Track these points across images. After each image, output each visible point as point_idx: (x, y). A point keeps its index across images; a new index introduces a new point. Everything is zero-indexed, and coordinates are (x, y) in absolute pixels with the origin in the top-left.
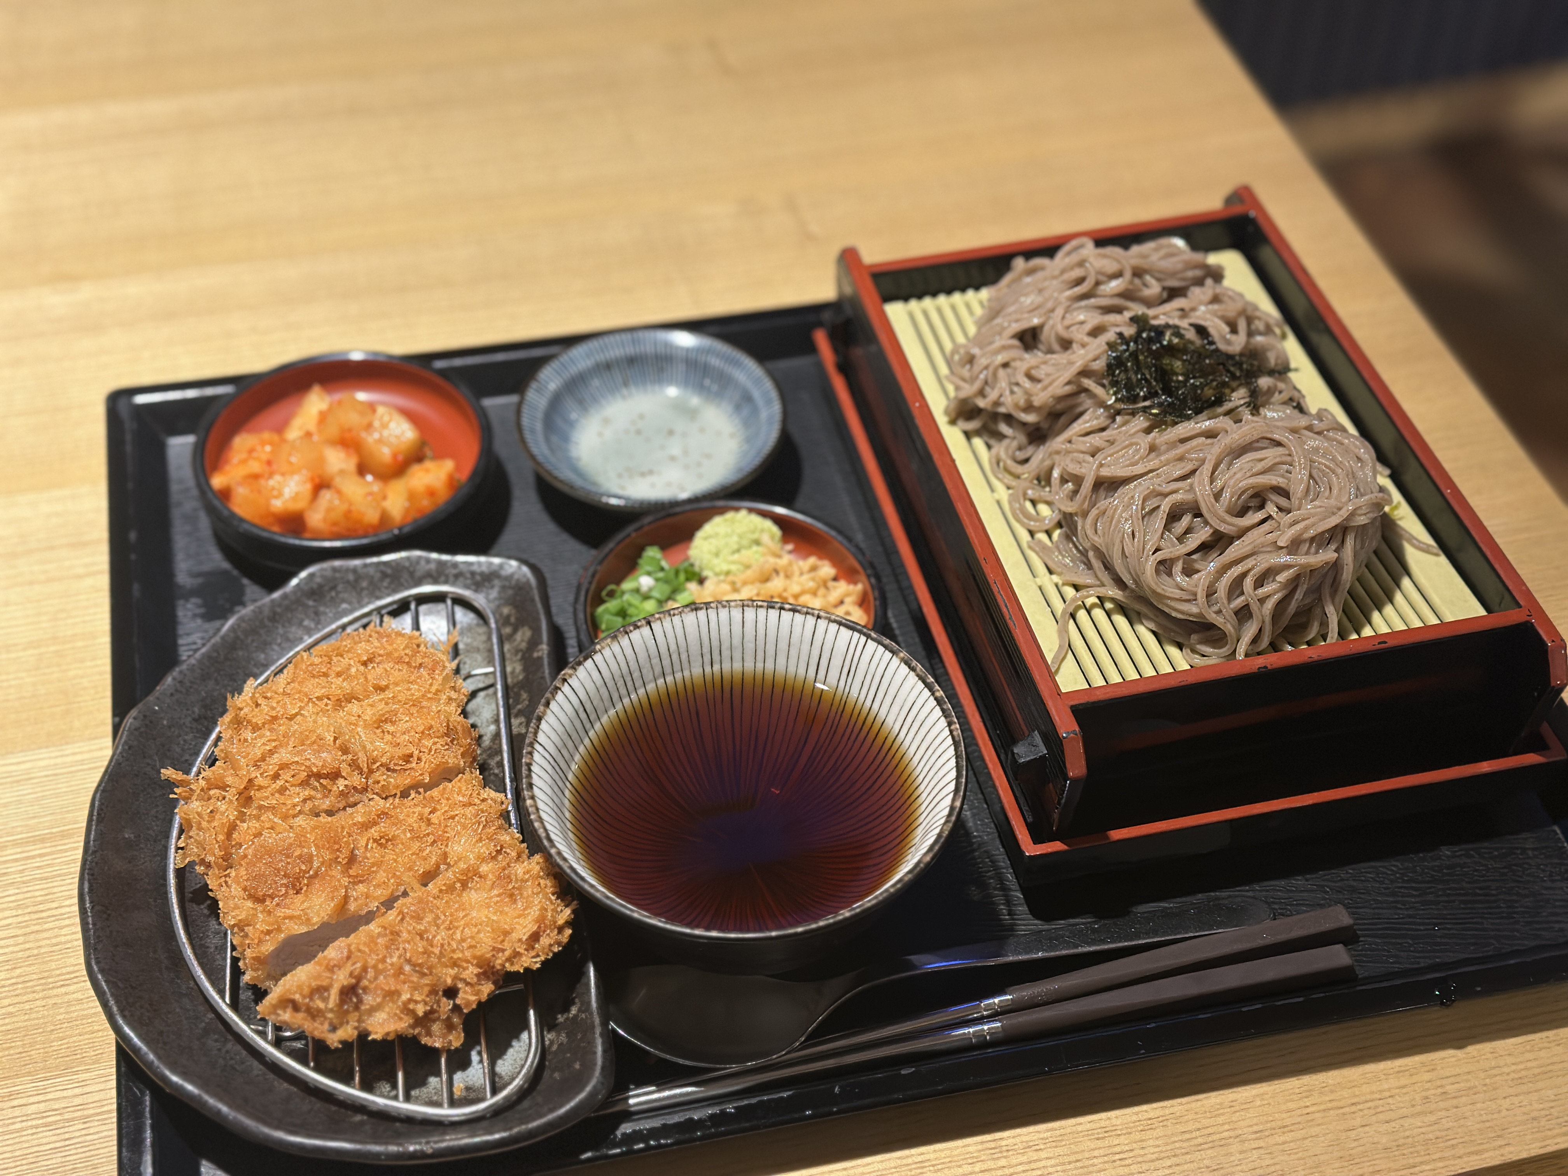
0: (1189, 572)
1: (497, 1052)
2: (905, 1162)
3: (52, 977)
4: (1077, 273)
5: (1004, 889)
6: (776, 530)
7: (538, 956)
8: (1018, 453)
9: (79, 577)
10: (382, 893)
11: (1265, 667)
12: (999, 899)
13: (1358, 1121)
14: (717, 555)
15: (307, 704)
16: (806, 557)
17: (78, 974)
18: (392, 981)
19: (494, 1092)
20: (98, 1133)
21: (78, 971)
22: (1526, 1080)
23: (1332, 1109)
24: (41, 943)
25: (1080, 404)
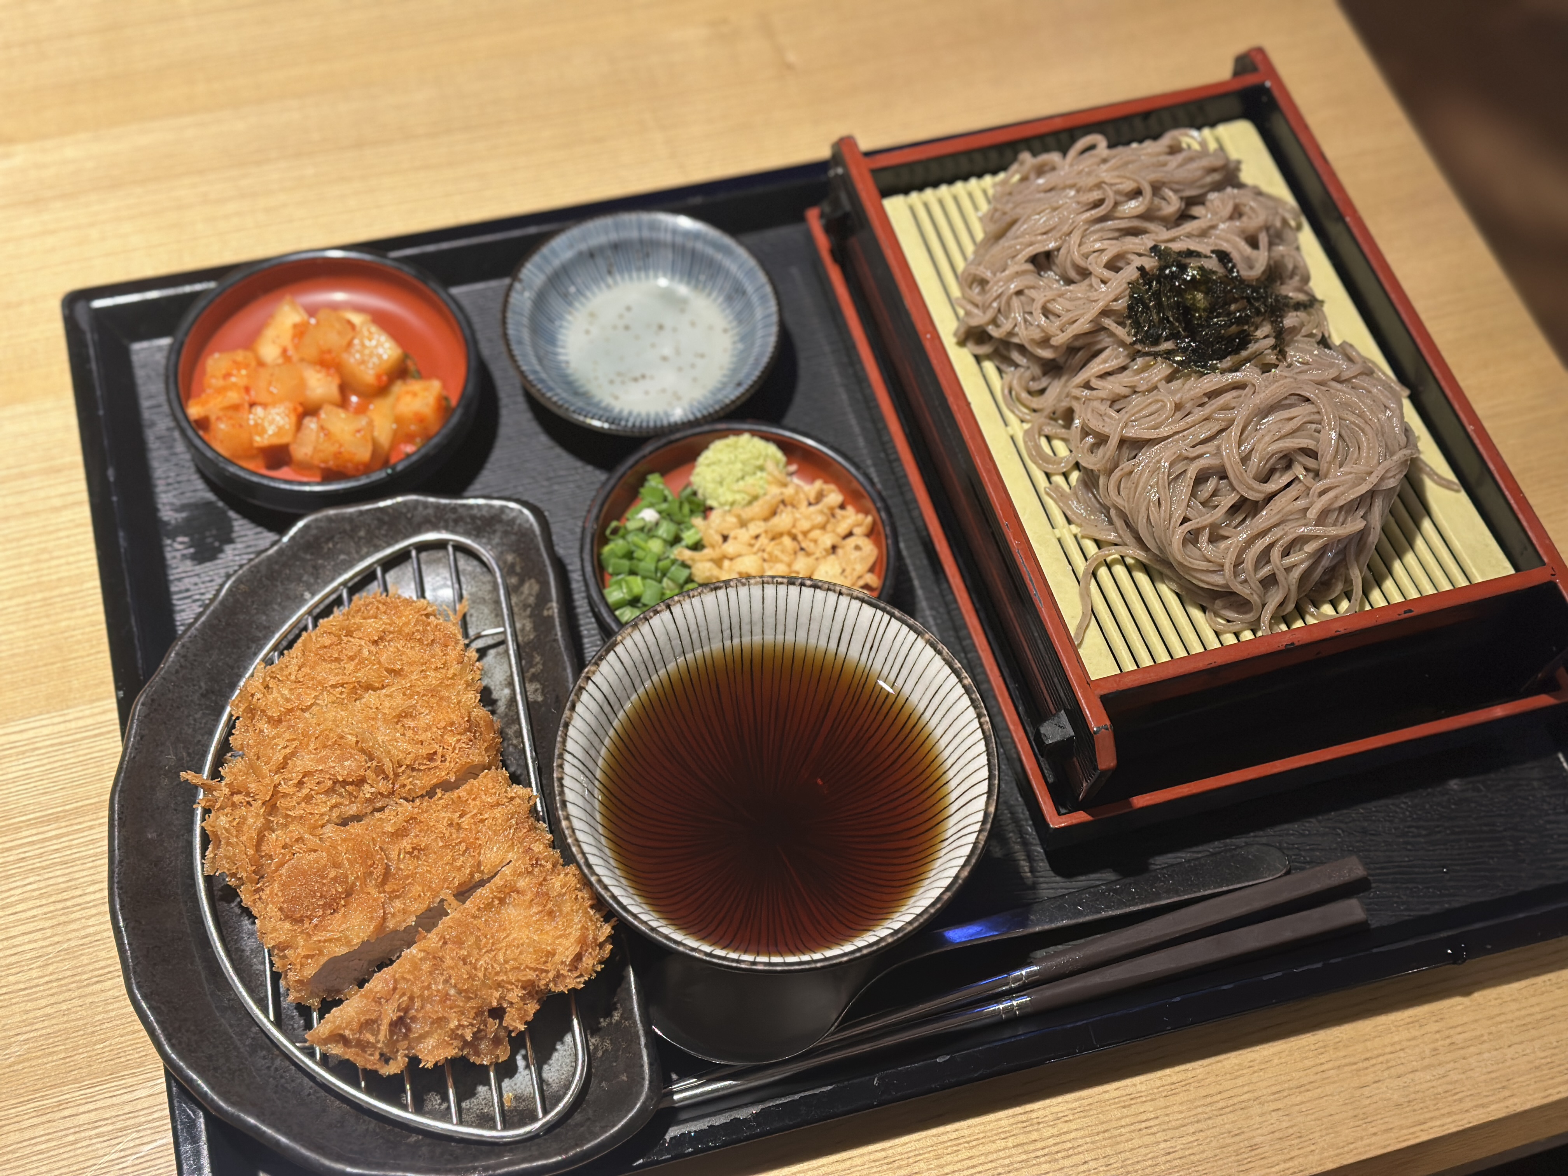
0: (1214, 539)
1: (542, 1057)
2: (941, 1139)
3: (85, 973)
4: (1096, 195)
5: (1025, 844)
6: (779, 455)
7: (581, 976)
8: (1031, 383)
9: (56, 510)
10: (419, 907)
11: (1293, 644)
12: (1021, 856)
13: (1370, 1078)
14: (721, 483)
15: (321, 694)
16: (812, 480)
17: (112, 969)
18: (439, 1008)
19: (546, 1112)
20: (151, 1142)
21: (110, 965)
22: (1530, 1026)
23: (1346, 1065)
24: (70, 936)
25: (1099, 342)
